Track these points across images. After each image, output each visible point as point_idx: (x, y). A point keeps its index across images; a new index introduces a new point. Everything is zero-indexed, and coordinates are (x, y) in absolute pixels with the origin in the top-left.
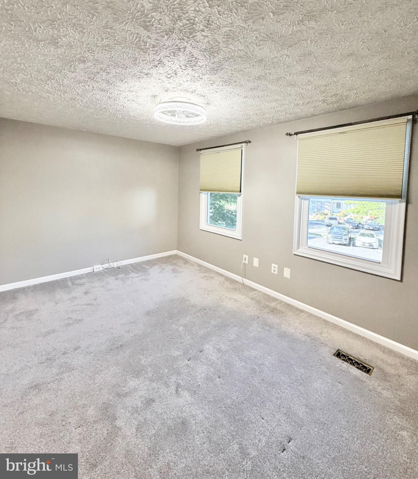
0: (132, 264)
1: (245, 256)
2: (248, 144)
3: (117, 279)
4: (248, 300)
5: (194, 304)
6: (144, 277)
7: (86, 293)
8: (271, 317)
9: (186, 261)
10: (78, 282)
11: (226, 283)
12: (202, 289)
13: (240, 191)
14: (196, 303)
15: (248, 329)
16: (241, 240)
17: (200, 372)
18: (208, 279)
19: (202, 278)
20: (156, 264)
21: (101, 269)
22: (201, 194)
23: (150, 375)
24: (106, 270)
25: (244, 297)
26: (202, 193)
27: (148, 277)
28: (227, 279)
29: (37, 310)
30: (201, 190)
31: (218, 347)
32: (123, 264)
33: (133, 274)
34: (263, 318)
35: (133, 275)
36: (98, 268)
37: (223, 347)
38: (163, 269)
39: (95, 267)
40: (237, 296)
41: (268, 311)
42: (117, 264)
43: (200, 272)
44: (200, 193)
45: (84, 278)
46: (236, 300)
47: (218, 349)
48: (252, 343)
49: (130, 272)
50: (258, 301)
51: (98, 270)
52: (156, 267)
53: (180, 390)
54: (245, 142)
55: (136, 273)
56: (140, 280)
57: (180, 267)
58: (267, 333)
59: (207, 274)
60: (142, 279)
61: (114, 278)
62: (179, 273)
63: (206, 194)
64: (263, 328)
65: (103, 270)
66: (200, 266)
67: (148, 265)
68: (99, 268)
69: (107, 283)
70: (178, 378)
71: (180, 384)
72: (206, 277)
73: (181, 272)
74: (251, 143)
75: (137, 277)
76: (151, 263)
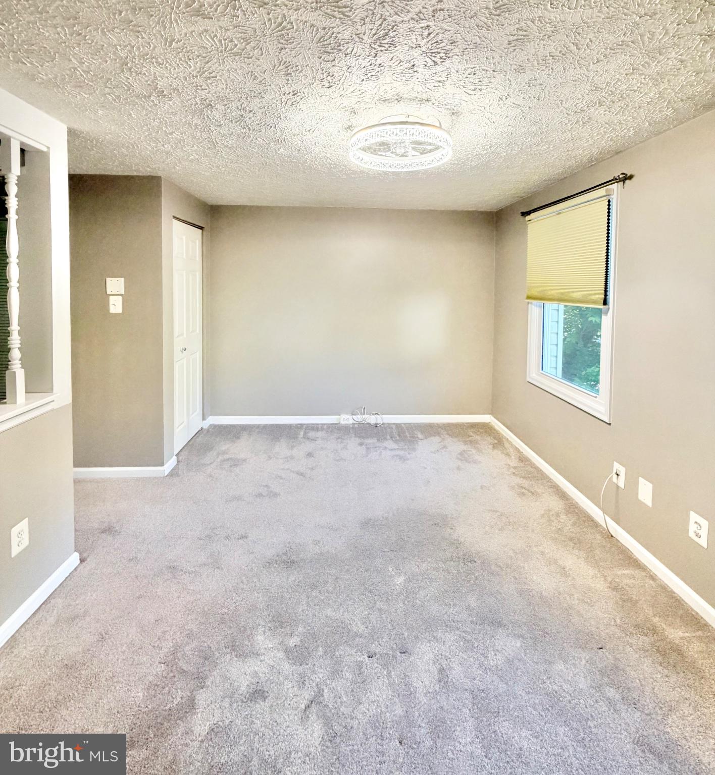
0: (400, 424)
1: (617, 466)
2: (627, 182)
3: (361, 444)
4: (600, 585)
5: (458, 540)
6: (401, 453)
7: (310, 455)
8: (647, 665)
9: (499, 442)
10: (312, 434)
11: (563, 517)
12: (497, 511)
13: (605, 302)
14: (462, 540)
15: (550, 663)
16: (610, 424)
17: (372, 698)
18: (523, 494)
19: (512, 488)
20: (439, 434)
21: (351, 422)
22: (530, 305)
23: (293, 641)
24: (356, 426)
25: (591, 571)
26: (531, 303)
27: (409, 454)
28: (573, 508)
29: (245, 460)
30: (528, 297)
31: (444, 663)
32: (385, 421)
33: (390, 442)
34: (616, 659)
35: (389, 444)
36: (346, 419)
37: (456, 672)
38: (445, 447)
39: (344, 416)
40: (572, 561)
41: (648, 647)
42: (376, 418)
43: (514, 474)
44: (528, 303)
45: (322, 429)
46: (564, 572)
47: (441, 670)
48: (535, 709)
49: (388, 437)
50: (630, 600)
51: (346, 422)
52: (436, 439)
53: (314, 708)
54: (616, 180)
55: (396, 442)
56: (394, 456)
57: (479, 451)
58: (605, 708)
59: (526, 483)
60: (397, 456)
61: (358, 440)
62: (469, 462)
63: (540, 306)
64: (599, 688)
65: (353, 424)
66: (523, 459)
67: (422, 433)
68: (348, 420)
69: (345, 448)
70: (328, 682)
71: (322, 695)
72: (522, 488)
73: (475, 462)
74: (633, 179)
75: (391, 450)
76: (430, 430)
